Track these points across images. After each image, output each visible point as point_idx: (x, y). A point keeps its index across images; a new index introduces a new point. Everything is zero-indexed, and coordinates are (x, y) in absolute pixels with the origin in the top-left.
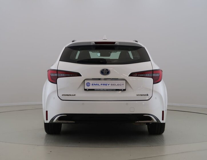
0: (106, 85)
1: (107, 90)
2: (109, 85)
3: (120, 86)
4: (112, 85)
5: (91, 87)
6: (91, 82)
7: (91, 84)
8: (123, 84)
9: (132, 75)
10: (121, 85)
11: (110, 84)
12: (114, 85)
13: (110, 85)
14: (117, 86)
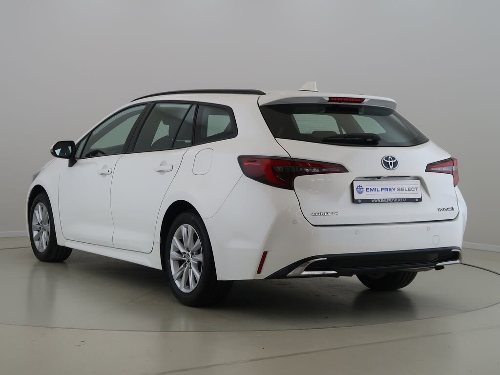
0: (390, 190)
1: (393, 201)
4: (399, 189)
5: (365, 196)
6: (365, 184)
7: (365, 190)
8: (417, 188)
10: (413, 189)
12: (402, 189)
13: (396, 190)
14: (408, 192)
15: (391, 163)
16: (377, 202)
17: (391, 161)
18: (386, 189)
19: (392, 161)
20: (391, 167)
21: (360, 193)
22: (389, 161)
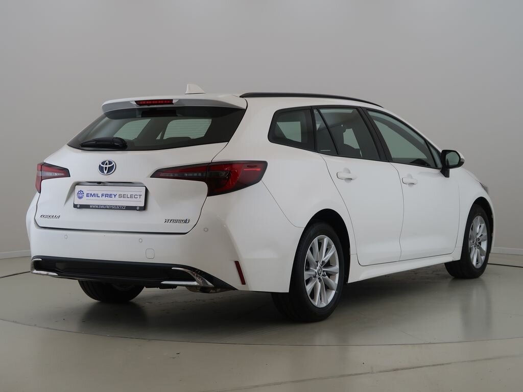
0: (110, 196)
1: (111, 208)
2: (115, 196)
3: (134, 199)
4: (120, 196)
5: (84, 201)
7: (85, 195)
8: (140, 195)
9: (158, 174)
10: (136, 196)
11: (118, 193)
12: (124, 196)
13: (117, 196)
15: (106, 168)
16: (95, 208)
17: (106, 166)
18: (107, 195)
19: (108, 166)
20: (106, 172)
21: (80, 198)
22: (104, 166)
